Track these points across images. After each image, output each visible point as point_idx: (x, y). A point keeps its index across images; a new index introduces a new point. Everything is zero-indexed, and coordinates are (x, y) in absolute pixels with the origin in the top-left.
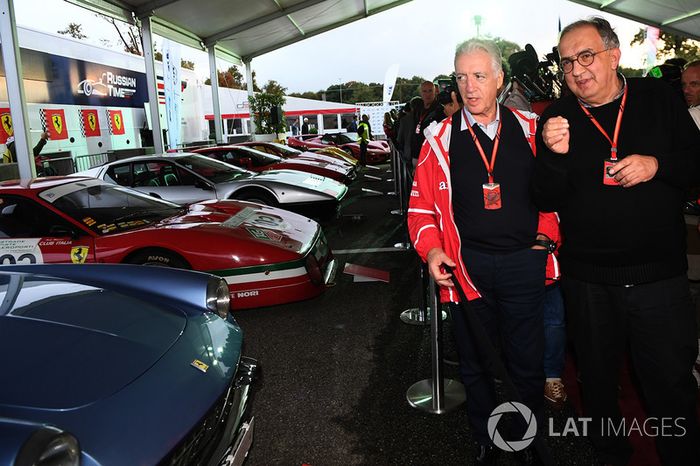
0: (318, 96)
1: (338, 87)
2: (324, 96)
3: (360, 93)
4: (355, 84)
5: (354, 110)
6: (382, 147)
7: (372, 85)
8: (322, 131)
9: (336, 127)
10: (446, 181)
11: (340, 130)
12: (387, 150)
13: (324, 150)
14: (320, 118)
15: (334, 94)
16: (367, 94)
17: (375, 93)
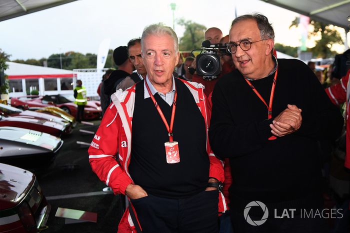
0: (40, 63)
1: (59, 56)
2: (45, 63)
3: (77, 61)
4: (73, 54)
5: (72, 75)
6: (96, 106)
7: (88, 55)
8: (43, 92)
9: (56, 89)
10: (126, 140)
11: (59, 92)
12: (99, 109)
13: (44, 109)
14: (41, 82)
15: (55, 61)
16: (83, 62)
17: (90, 62)
